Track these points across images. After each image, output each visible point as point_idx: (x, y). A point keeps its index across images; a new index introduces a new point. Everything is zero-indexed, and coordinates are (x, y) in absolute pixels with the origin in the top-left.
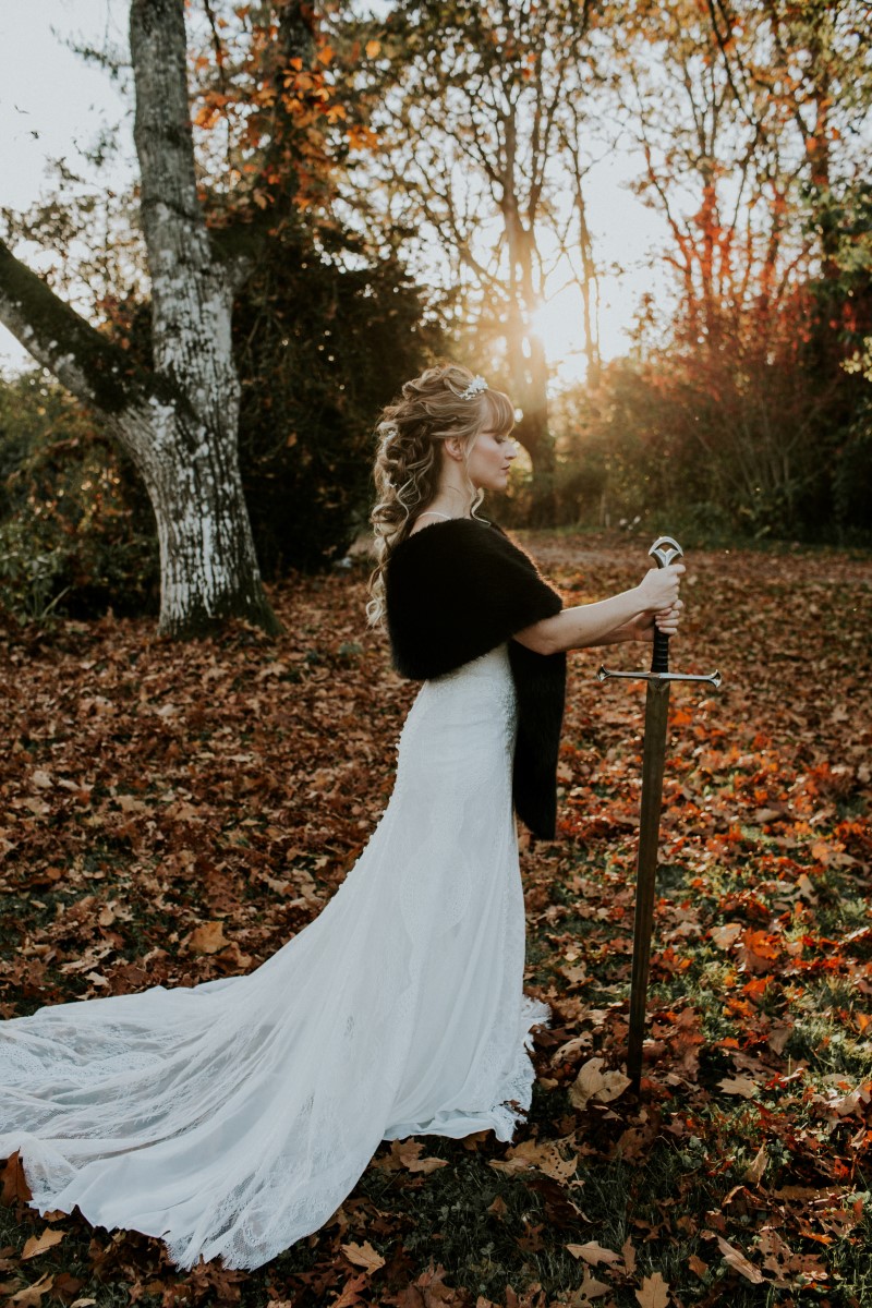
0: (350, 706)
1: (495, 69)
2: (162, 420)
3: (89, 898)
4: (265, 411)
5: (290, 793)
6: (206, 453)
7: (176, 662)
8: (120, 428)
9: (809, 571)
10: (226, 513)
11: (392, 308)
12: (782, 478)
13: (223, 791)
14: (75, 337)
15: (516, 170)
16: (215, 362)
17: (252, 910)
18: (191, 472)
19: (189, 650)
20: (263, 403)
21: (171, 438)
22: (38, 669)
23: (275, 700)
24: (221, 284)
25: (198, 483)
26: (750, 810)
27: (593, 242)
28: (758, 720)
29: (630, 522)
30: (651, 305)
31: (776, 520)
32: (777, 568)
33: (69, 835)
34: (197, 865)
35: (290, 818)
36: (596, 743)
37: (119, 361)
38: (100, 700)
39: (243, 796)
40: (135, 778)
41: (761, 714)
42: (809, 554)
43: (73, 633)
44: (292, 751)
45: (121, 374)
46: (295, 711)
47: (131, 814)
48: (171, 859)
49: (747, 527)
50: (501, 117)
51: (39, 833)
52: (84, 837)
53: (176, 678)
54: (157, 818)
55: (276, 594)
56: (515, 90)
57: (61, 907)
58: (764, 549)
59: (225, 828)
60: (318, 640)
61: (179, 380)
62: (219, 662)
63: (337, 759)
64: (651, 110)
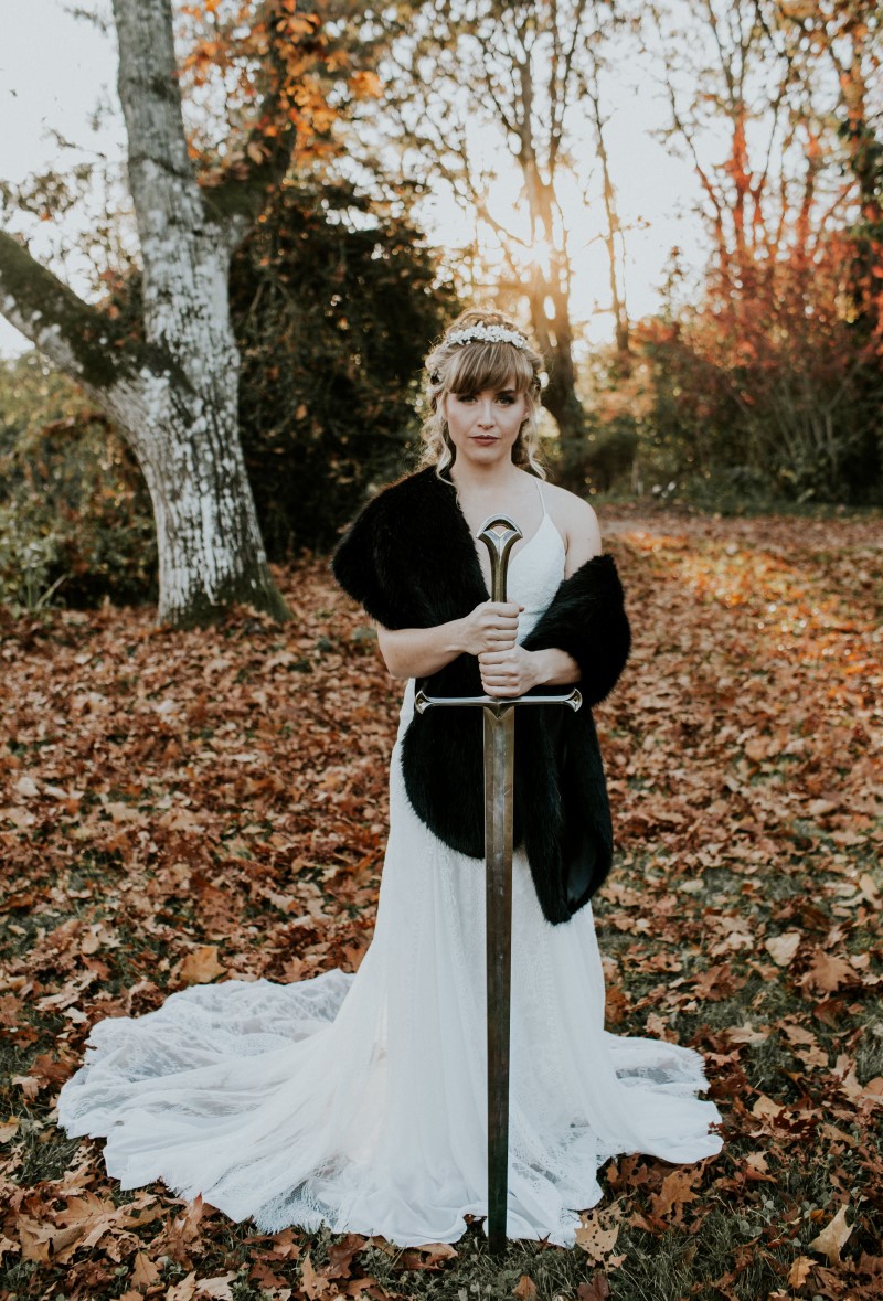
0: (365, 696)
1: (508, 14)
2: (156, 394)
3: (72, 921)
4: (271, 382)
5: (297, 795)
6: (203, 428)
7: (177, 653)
8: (110, 403)
9: (856, 536)
10: (227, 492)
11: (403, 268)
12: (825, 438)
13: (224, 796)
14: (59, 307)
15: (534, 121)
16: (211, 329)
17: (253, 930)
18: (188, 448)
19: (191, 639)
20: (269, 374)
21: (166, 414)
22: (30, 664)
23: (283, 692)
24: (215, 245)
25: (196, 459)
26: (803, 802)
27: (617, 194)
28: (808, 700)
29: (665, 488)
30: (679, 259)
31: (820, 482)
32: (822, 534)
33: (54, 850)
34: (192, 881)
35: (296, 823)
36: (632, 730)
37: (107, 330)
38: (94, 697)
39: (247, 799)
40: (129, 782)
41: (811, 693)
42: (857, 517)
43: (71, 625)
44: (301, 749)
45: (111, 346)
46: (305, 703)
47: (123, 823)
48: (164, 874)
49: (789, 491)
50: (516, 65)
51: (19, 849)
52: (70, 851)
53: (176, 671)
54: (151, 828)
55: (288, 576)
56: (530, 35)
57: (42, 932)
58: (808, 514)
59: (223, 837)
60: (330, 626)
61: (172, 349)
62: (223, 652)
63: (349, 756)
64: (675, 54)
